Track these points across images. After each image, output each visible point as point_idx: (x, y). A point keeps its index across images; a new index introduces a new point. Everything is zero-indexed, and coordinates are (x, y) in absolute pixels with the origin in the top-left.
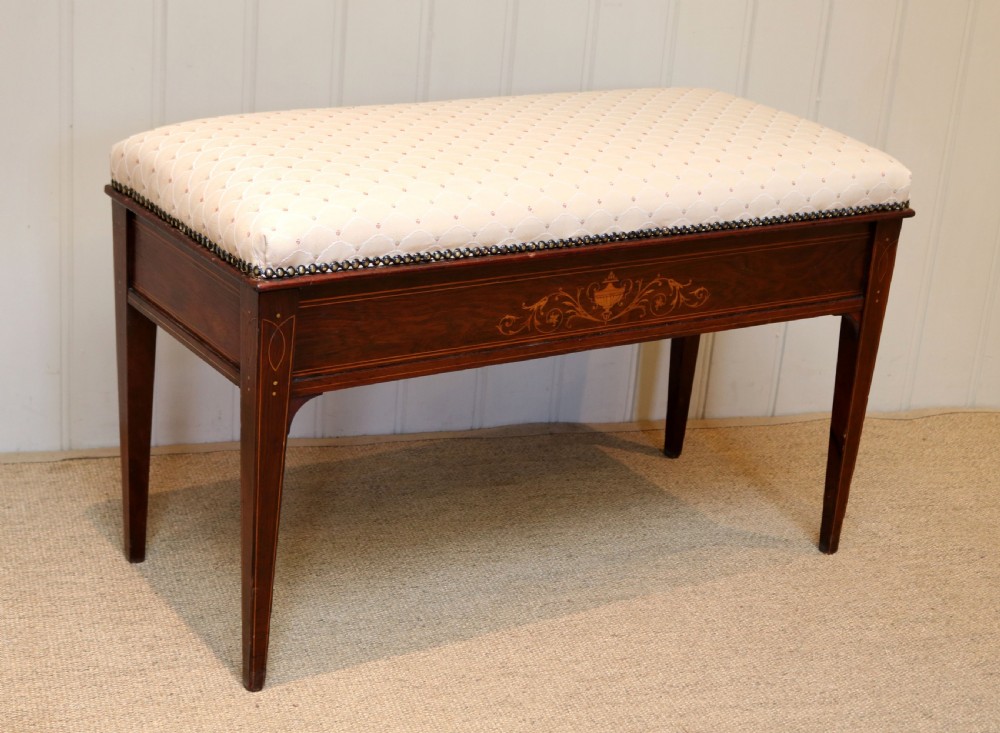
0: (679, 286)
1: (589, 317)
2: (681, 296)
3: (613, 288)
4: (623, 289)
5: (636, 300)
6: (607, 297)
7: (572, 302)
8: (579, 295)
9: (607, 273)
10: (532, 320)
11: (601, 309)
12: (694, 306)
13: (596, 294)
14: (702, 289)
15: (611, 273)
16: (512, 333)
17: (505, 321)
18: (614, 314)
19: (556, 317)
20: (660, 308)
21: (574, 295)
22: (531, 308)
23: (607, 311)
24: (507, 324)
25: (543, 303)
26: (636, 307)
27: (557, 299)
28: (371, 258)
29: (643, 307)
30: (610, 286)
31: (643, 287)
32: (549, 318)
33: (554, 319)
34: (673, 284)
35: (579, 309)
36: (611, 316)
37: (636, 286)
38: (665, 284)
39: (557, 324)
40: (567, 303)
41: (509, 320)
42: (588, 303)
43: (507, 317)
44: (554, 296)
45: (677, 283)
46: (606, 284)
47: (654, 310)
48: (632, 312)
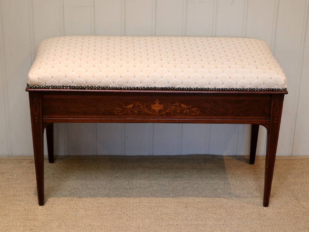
0: (186, 107)
1: (150, 112)
2: (187, 110)
3: (158, 104)
4: (163, 105)
5: (168, 109)
6: (157, 107)
7: (143, 107)
8: (145, 105)
9: (156, 99)
10: (128, 111)
11: (155, 111)
12: (193, 114)
13: (152, 106)
14: (196, 109)
16: (120, 114)
17: (117, 110)
18: (160, 113)
20: (178, 113)
21: (143, 105)
22: (127, 107)
23: (157, 111)
24: (118, 111)
25: (131, 106)
26: (169, 111)
27: (136, 105)
28: (65, 86)
29: (172, 112)
30: (157, 104)
31: (170, 106)
32: (134, 111)
33: (136, 111)
34: (183, 106)
35: (146, 109)
36: (159, 113)
37: (168, 105)
38: (180, 105)
39: (137, 113)
40: (141, 107)
41: (119, 110)
42: (149, 108)
43: (118, 109)
44: (136, 104)
46: (155, 103)
47: (176, 113)
48: (167, 113)
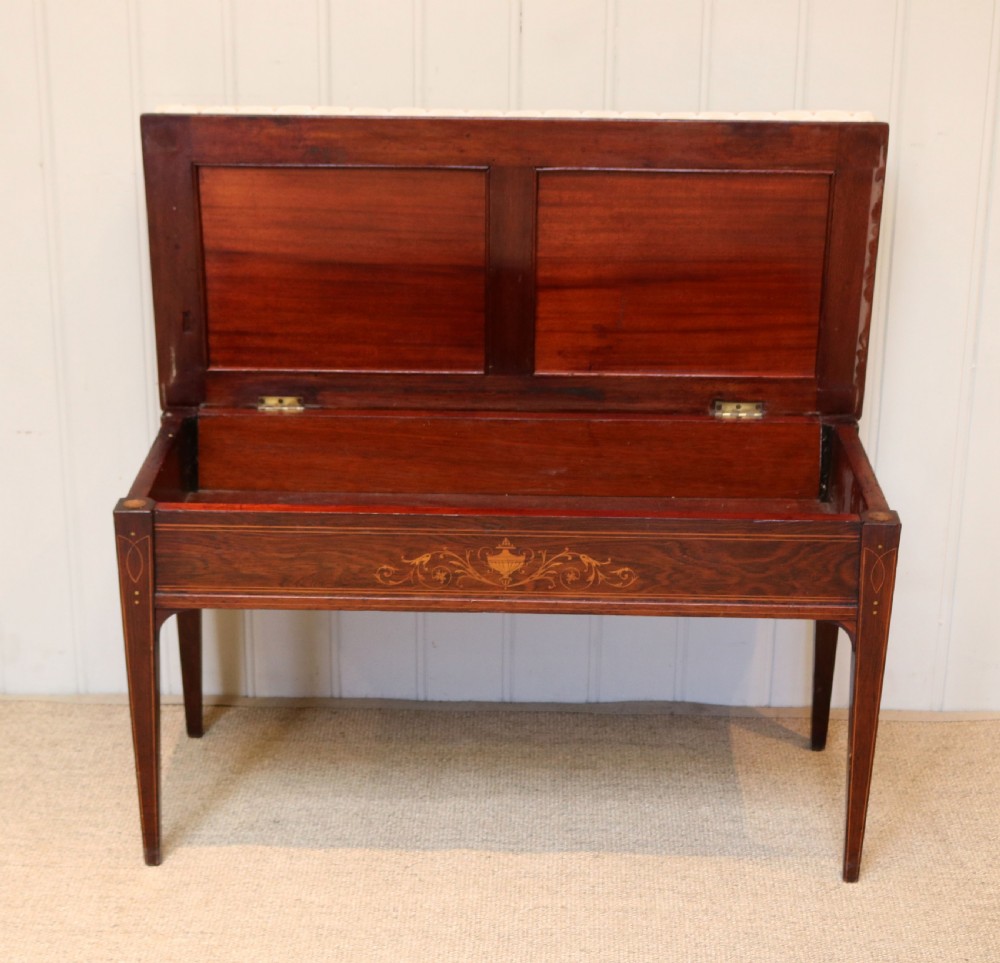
0: (594, 563)
1: (483, 580)
2: (600, 574)
3: (510, 554)
4: (523, 558)
5: (541, 571)
6: (505, 563)
7: (460, 562)
8: (468, 557)
9: (502, 539)
10: (415, 574)
11: (498, 574)
12: (617, 585)
13: (489, 558)
14: (627, 569)
15: (506, 540)
16: (392, 583)
17: (383, 571)
18: (514, 581)
19: (444, 574)
20: (572, 581)
21: (464, 556)
22: (413, 562)
23: (506, 576)
24: (385, 574)
25: (426, 558)
26: (542, 577)
27: (441, 557)
29: (551, 579)
30: (506, 553)
31: (547, 560)
32: (435, 574)
33: (441, 576)
34: (586, 559)
35: (471, 569)
36: (511, 583)
37: (539, 557)
38: (576, 559)
39: (445, 582)
40: (454, 562)
41: (388, 571)
42: (482, 567)
43: (385, 567)
44: (439, 554)
45: (591, 560)
46: (501, 550)
47: (566, 583)
48: (537, 581)
